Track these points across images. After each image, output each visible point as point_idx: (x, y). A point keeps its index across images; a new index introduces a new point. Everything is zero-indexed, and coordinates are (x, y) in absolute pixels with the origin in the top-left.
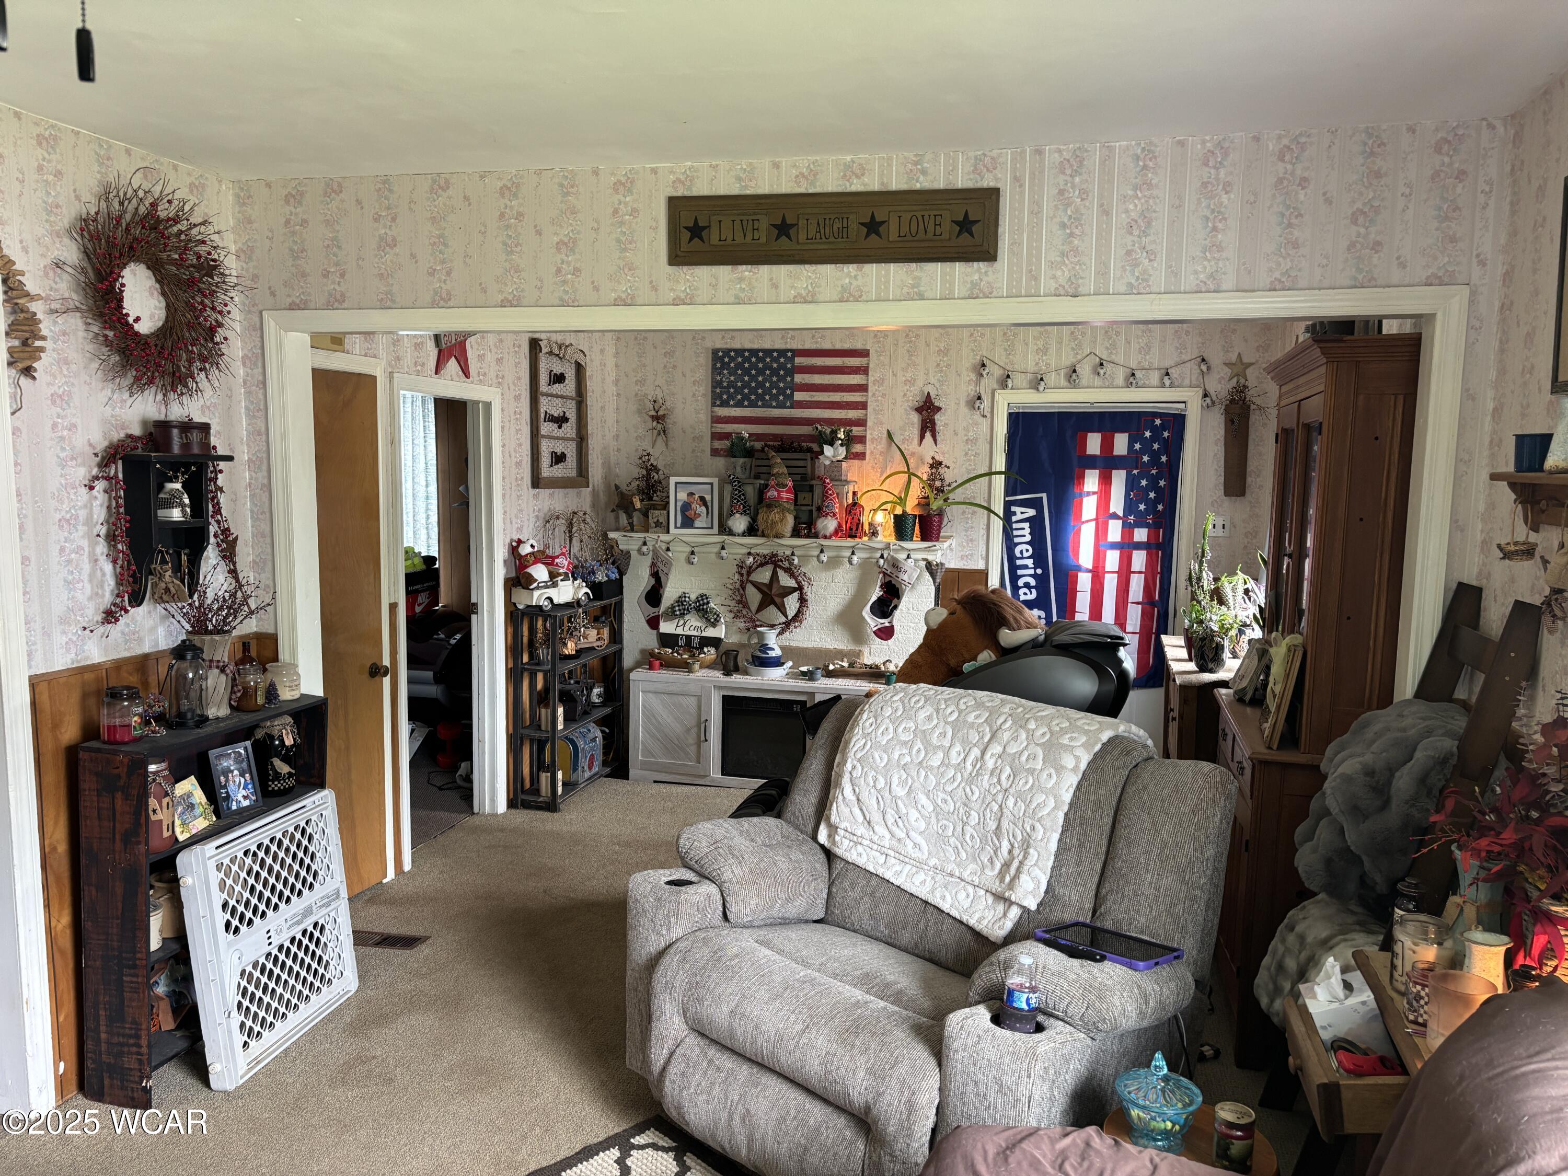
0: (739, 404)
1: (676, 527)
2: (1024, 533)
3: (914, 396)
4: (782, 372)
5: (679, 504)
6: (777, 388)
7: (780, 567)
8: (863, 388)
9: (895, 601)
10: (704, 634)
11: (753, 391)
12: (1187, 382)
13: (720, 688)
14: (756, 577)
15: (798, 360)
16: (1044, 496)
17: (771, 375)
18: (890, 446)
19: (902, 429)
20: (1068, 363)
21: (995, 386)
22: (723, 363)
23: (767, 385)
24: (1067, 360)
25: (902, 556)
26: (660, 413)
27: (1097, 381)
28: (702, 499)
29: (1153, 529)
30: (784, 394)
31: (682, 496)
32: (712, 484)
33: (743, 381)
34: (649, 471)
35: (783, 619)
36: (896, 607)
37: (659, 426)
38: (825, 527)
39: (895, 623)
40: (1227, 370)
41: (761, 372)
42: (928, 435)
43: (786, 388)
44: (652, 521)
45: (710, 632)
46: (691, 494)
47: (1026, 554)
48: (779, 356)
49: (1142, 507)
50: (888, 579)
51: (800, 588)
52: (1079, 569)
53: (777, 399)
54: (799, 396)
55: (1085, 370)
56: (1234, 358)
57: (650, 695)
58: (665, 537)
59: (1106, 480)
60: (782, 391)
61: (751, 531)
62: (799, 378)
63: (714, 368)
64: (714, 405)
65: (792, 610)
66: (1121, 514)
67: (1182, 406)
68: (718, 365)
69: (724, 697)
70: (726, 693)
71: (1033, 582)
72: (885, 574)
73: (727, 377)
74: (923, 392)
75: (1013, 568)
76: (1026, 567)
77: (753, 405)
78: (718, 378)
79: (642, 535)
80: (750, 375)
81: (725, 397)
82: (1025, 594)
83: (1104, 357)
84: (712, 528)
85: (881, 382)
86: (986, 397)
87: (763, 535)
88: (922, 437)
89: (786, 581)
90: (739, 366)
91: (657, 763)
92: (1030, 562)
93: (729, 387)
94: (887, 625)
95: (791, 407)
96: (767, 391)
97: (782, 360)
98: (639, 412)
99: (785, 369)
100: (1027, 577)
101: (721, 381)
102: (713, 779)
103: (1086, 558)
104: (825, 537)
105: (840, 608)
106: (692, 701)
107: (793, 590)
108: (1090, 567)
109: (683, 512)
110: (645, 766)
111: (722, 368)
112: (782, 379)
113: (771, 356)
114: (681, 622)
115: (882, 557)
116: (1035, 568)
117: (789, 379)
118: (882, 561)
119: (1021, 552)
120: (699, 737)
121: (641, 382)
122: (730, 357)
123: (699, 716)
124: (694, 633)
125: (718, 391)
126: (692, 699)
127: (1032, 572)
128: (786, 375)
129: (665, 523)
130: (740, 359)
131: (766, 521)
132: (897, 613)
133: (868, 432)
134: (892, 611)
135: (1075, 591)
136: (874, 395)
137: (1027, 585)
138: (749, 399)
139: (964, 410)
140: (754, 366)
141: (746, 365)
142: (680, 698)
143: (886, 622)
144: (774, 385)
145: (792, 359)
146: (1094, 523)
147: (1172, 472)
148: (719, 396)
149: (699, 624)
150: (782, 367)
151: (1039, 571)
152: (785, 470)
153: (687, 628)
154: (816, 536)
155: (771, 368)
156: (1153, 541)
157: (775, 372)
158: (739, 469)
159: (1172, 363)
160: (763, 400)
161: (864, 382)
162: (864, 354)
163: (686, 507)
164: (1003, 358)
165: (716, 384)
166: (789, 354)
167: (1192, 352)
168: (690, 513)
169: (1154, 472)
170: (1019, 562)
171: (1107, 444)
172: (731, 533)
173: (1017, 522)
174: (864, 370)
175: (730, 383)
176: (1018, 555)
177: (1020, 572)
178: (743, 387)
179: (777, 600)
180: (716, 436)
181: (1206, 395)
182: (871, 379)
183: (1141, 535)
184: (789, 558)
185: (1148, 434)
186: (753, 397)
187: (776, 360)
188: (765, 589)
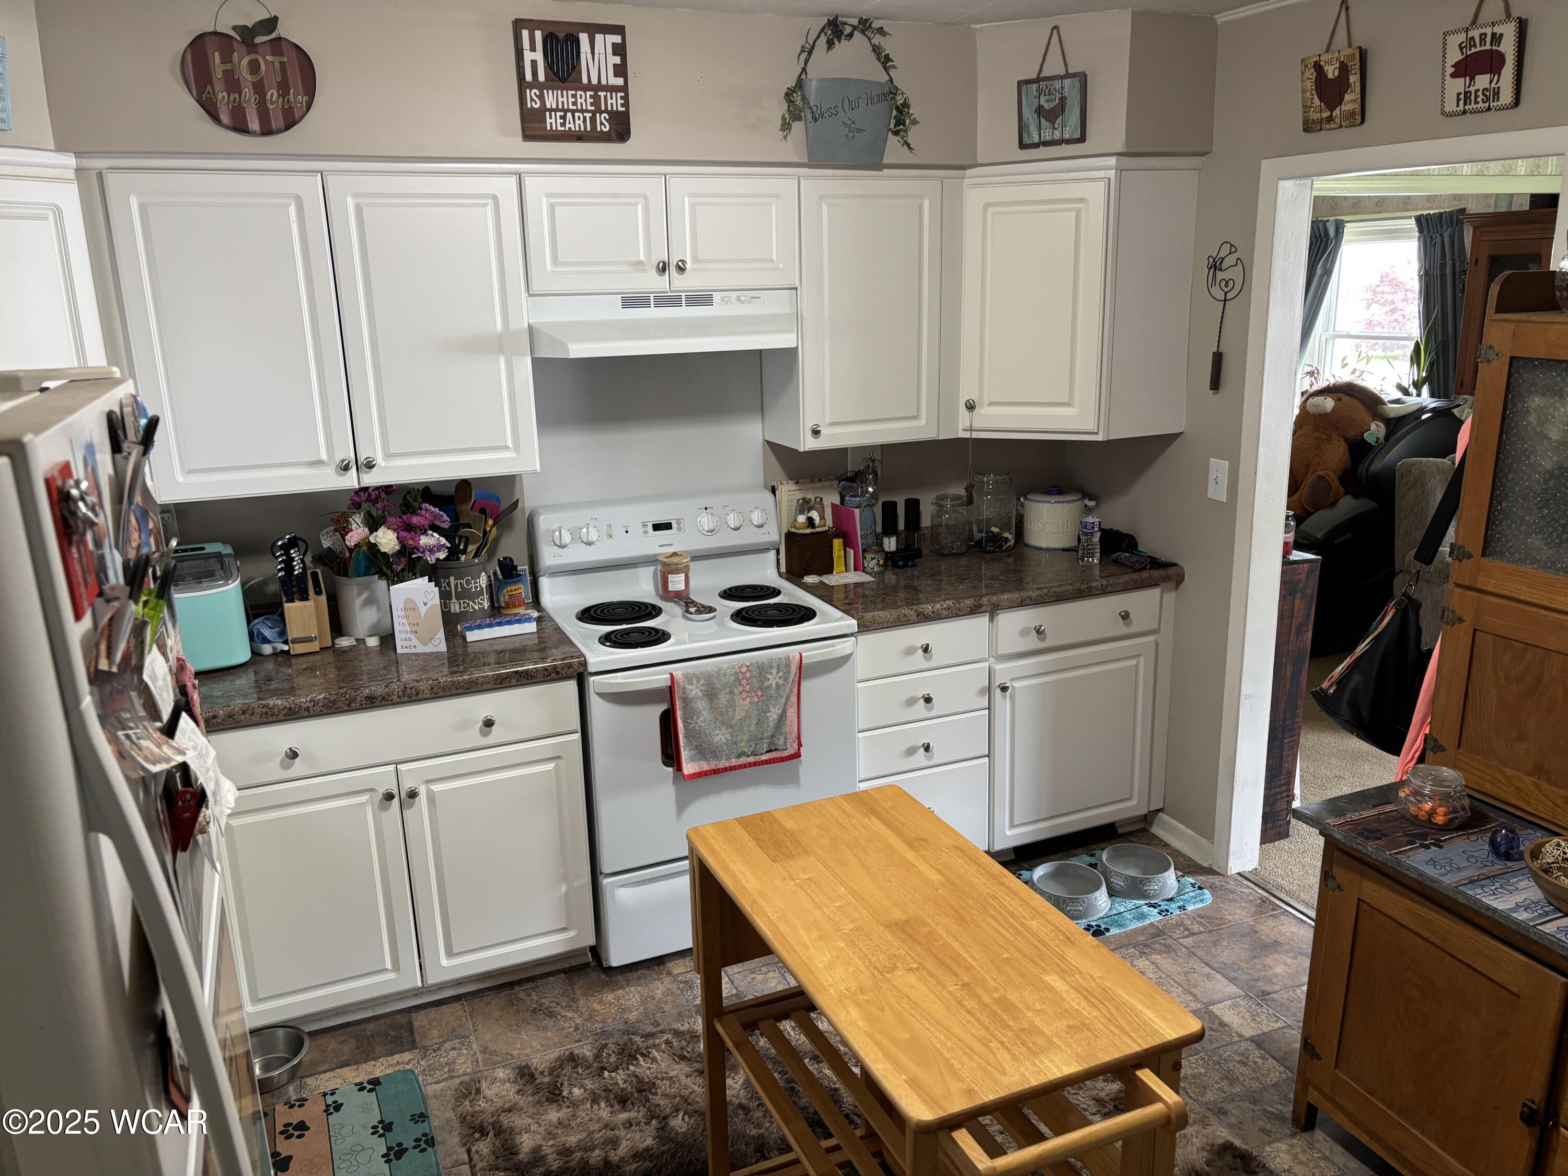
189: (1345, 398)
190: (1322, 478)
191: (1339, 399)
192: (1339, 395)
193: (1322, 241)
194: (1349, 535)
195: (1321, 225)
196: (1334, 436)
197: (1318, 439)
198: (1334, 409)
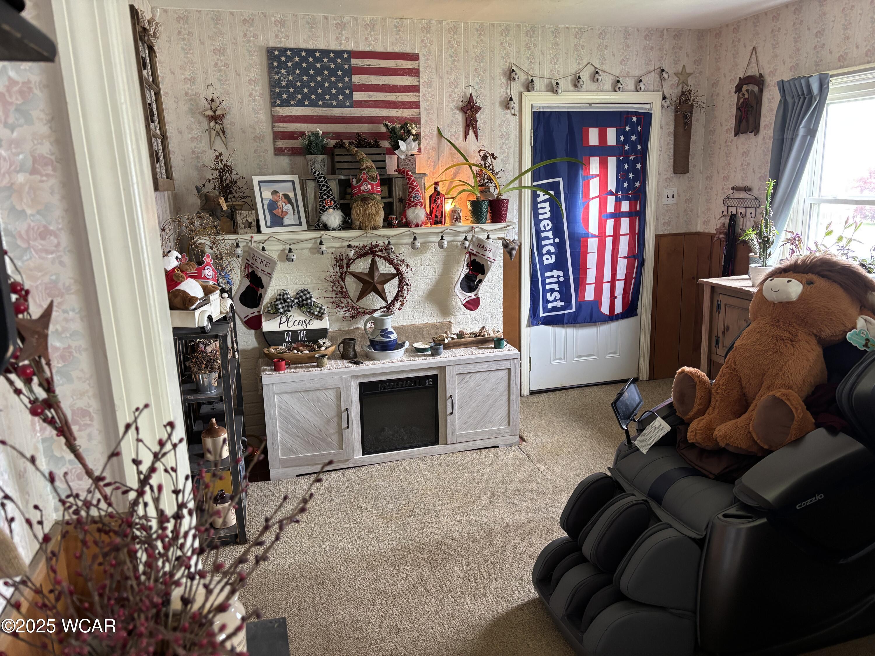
0: (300, 104)
1: (267, 227)
2: (545, 210)
3: (458, 99)
4: (340, 73)
5: (266, 203)
6: (336, 87)
7: (379, 256)
8: (415, 89)
9: (480, 276)
10: (309, 327)
11: (313, 91)
12: (651, 88)
13: (356, 377)
14: (353, 268)
15: (355, 62)
16: (561, 180)
17: (330, 75)
18: (439, 141)
19: (450, 126)
20: (573, 72)
21: (521, 89)
22: (280, 62)
23: (327, 85)
24: (573, 68)
25: (484, 237)
26: (218, 113)
27: (594, 86)
28: (286, 196)
29: (632, 201)
30: (343, 94)
31: (267, 195)
32: (293, 182)
33: (301, 80)
34: (221, 172)
35: (384, 304)
36: (480, 281)
37: (218, 127)
38: (417, 216)
39: (480, 295)
40: (676, 79)
41: (319, 72)
42: (471, 132)
43: (344, 88)
44: (240, 221)
45: (316, 325)
46: (275, 193)
47: (548, 228)
48: (336, 57)
49: (626, 185)
50: (473, 258)
51: (400, 274)
52: (587, 236)
53: (337, 99)
54: (357, 96)
55: (585, 76)
56: (680, 69)
57: (286, 395)
58: (257, 237)
59: (604, 165)
60: (341, 91)
61: (347, 225)
62: (356, 79)
63: (270, 67)
64: (273, 104)
65: (390, 295)
66: (614, 191)
67: (648, 106)
68: (275, 64)
69: (360, 384)
70: (362, 381)
71: (553, 249)
72: (471, 254)
73: (286, 78)
74: (465, 94)
75: (539, 239)
76: (547, 238)
77: (314, 104)
78: (276, 77)
79: (233, 237)
80: (308, 75)
81: (285, 96)
82: (547, 259)
83: (598, 67)
84: (300, 224)
85: (429, 84)
86: (516, 99)
87: (360, 228)
88: (466, 134)
89: (384, 268)
90: (297, 65)
91: (299, 459)
92: (550, 234)
93: (288, 86)
94: (474, 297)
95: (351, 106)
96: (327, 91)
97: (339, 61)
98: (192, 112)
99: (342, 69)
100: (549, 246)
101: (279, 81)
102: (356, 461)
103: (593, 228)
104: (417, 226)
105: (429, 287)
106: (331, 394)
107: (393, 276)
108: (596, 233)
109: (270, 211)
110: (285, 464)
111: (279, 67)
112: (340, 79)
113: (328, 57)
114: (284, 319)
115: (466, 239)
116: (554, 238)
117: (347, 79)
118: (467, 243)
119: (544, 226)
120: (340, 425)
121: (192, 80)
122: (286, 56)
123: (339, 406)
124: (299, 327)
125: (277, 90)
126: (330, 391)
127: (551, 241)
128: (344, 75)
129: (254, 223)
130: (297, 59)
131: (364, 214)
132: (482, 286)
133: (422, 129)
134: (477, 285)
135: (586, 253)
136: (424, 95)
137: (549, 252)
138: (309, 99)
139: (498, 110)
140: (311, 66)
141: (304, 65)
142: (318, 393)
143: (472, 295)
144: (333, 85)
145: (348, 60)
146: (598, 199)
147: (643, 156)
148: (279, 96)
149: (303, 319)
150: (339, 67)
151: (557, 240)
152: (372, 164)
153: (291, 323)
154: (407, 225)
155: (328, 68)
156: (633, 210)
157: (333, 73)
158: (318, 166)
159: (642, 72)
160: (324, 99)
161: (417, 84)
162: (415, 57)
163: (272, 206)
164: (526, 65)
165: (273, 84)
166: (346, 55)
167: (655, 65)
168: (277, 212)
169: (632, 158)
170: (543, 235)
171: (603, 137)
172: (326, 227)
173: (541, 202)
174: (415, 72)
175: (288, 82)
176: (543, 229)
177: (544, 243)
178: (303, 86)
179: (379, 287)
180: (278, 135)
181: (664, 98)
182: (421, 80)
183: (625, 206)
184: (387, 248)
185: (628, 128)
186: (313, 97)
187: (333, 61)
188: (367, 278)
189: (820, 282)
190: (778, 402)
191: (810, 283)
192: (810, 276)
193: (805, 98)
194: (820, 497)
195: (803, 82)
196: (801, 335)
197: (779, 339)
198: (802, 297)
